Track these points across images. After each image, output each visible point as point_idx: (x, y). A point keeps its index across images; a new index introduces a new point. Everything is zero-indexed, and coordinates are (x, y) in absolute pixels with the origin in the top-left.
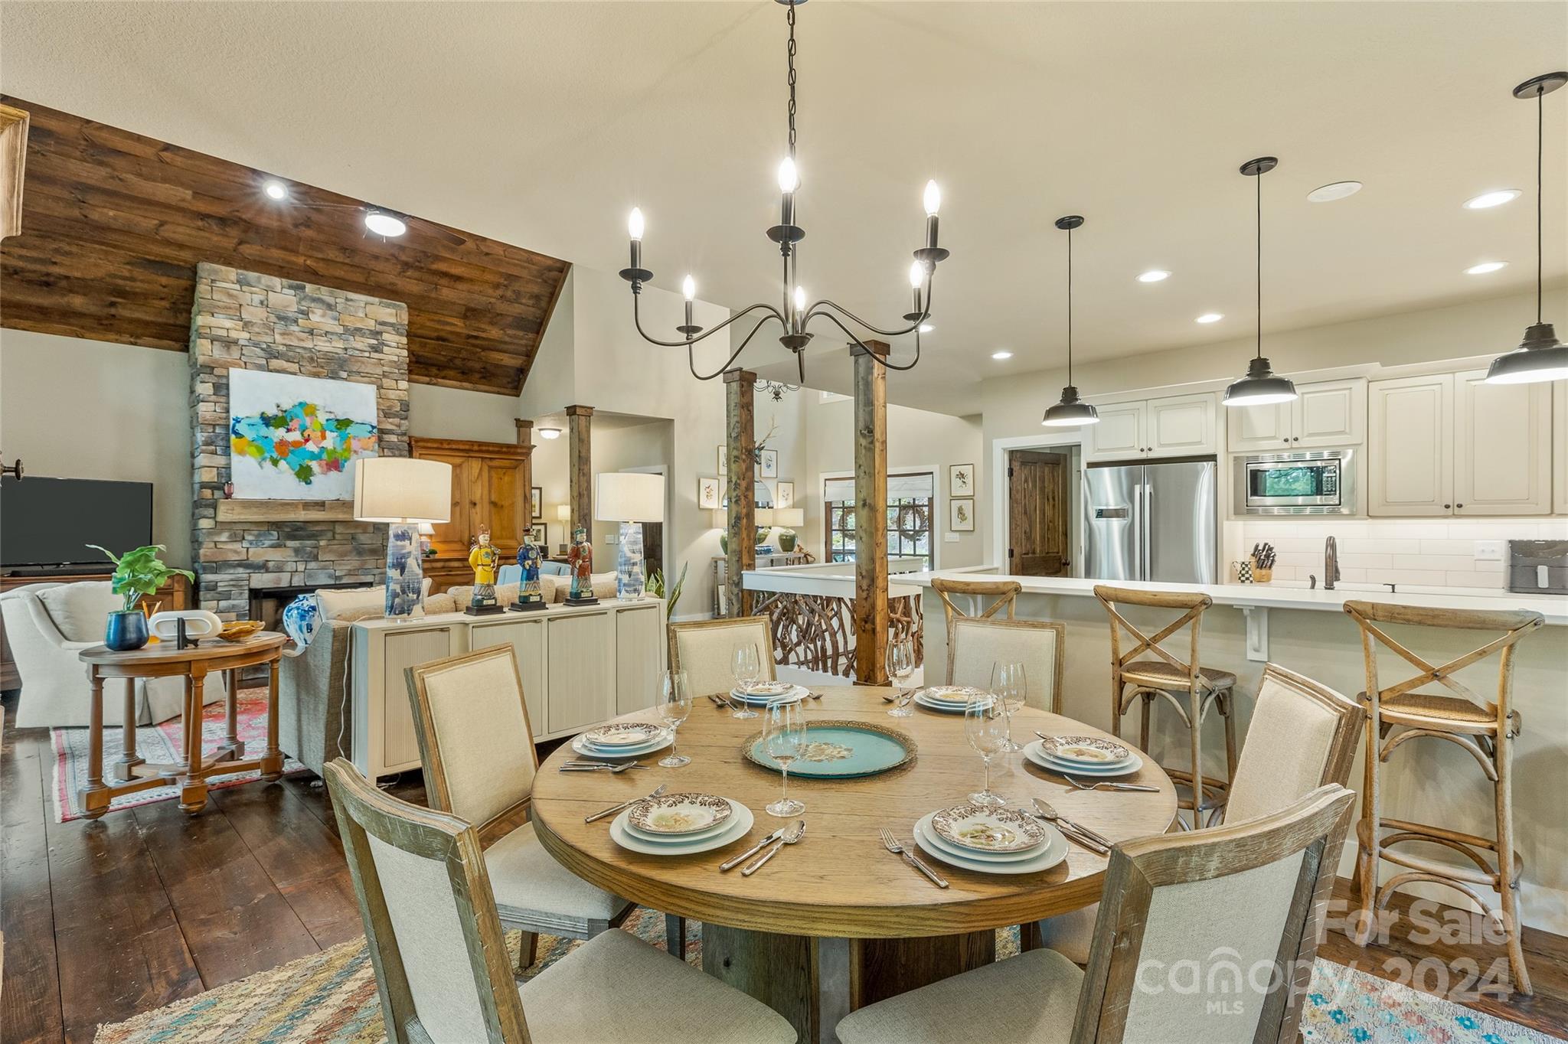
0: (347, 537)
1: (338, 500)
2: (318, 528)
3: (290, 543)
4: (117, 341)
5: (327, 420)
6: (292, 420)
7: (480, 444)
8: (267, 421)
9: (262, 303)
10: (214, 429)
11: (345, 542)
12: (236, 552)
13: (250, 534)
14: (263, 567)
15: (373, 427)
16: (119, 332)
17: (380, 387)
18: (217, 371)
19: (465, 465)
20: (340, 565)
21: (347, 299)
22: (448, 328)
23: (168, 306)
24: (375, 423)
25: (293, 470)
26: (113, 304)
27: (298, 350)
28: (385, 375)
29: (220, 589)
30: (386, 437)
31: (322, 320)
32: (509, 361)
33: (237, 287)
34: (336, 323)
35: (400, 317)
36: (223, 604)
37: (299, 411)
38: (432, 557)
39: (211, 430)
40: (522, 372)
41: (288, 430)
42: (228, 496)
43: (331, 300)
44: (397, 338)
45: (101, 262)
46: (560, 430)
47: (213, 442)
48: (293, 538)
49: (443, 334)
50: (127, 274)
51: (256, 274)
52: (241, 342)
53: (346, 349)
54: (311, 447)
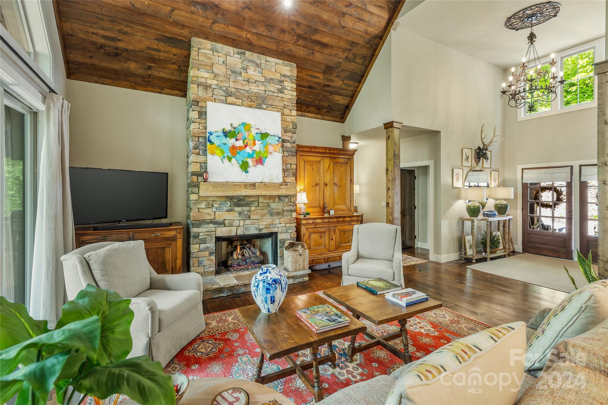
0: (265, 205)
1: (262, 182)
2: (251, 199)
3: (237, 209)
4: (152, 91)
5: (256, 134)
6: (238, 133)
7: (330, 149)
8: (226, 134)
9: (224, 62)
10: (199, 139)
11: (264, 208)
12: (209, 215)
13: (216, 203)
14: (222, 224)
15: (280, 138)
16: (153, 86)
17: (283, 114)
18: (200, 104)
19: (322, 162)
20: (261, 221)
21: (266, 61)
22: (315, 80)
23: (176, 68)
24: (280, 136)
25: (239, 164)
26: (150, 68)
27: (241, 91)
28: (284, 107)
29: (200, 237)
30: (286, 144)
31: (254, 73)
32: (342, 100)
33: (211, 52)
34: (261, 75)
35: (293, 72)
36: (202, 246)
37: (242, 128)
38: (307, 216)
39: (197, 140)
40: (347, 108)
41: (237, 140)
42: (205, 180)
43: (258, 61)
44: (291, 85)
45: (142, 38)
46: (357, 143)
47: (198, 147)
48: (238, 205)
49: (312, 84)
50: (156, 47)
51: (221, 45)
52: (213, 86)
53: (265, 91)
54: (248, 150)
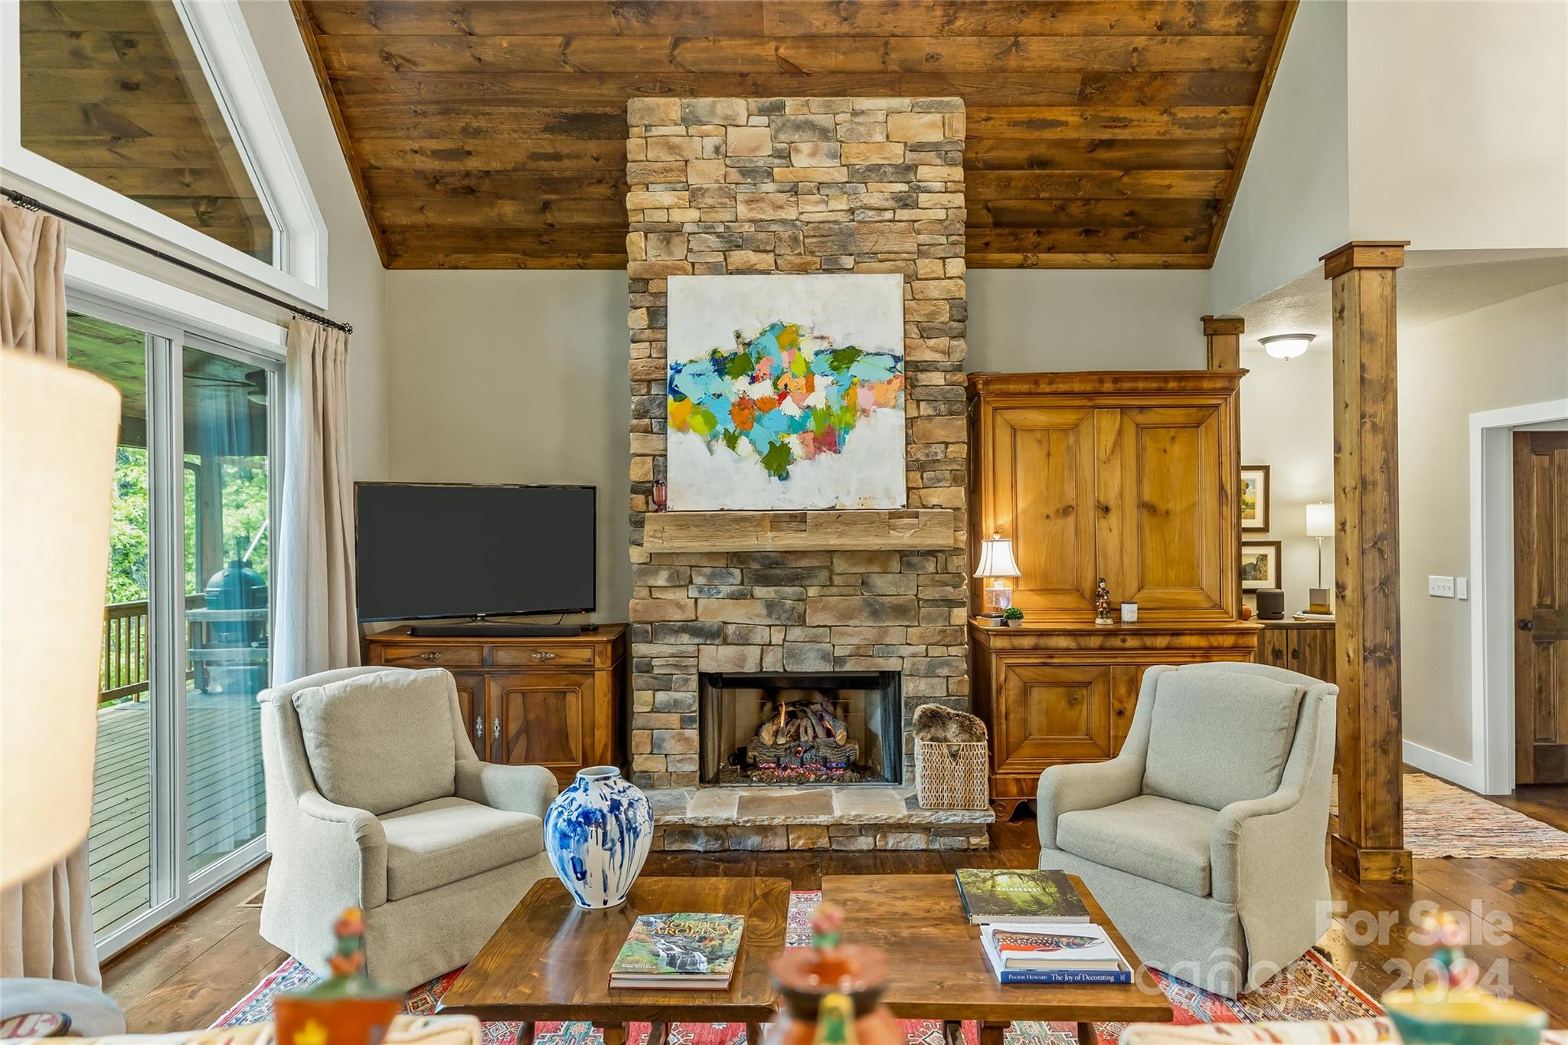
0: (852, 580)
1: (833, 508)
2: (805, 563)
3: (760, 591)
4: (562, 267)
5: (817, 354)
6: (759, 359)
7: (1117, 377)
8: (721, 365)
9: (717, 150)
10: (649, 389)
11: (851, 591)
12: (679, 606)
13: (700, 574)
14: (717, 635)
15: (897, 359)
16: (564, 253)
17: (909, 279)
18: (653, 287)
19: (1085, 427)
20: (842, 634)
21: (855, 113)
22: (1050, 134)
23: (609, 192)
24: (900, 351)
25: (759, 453)
26: (546, 206)
27: (773, 227)
28: (922, 252)
29: (656, 672)
30: (924, 378)
31: (813, 162)
32: (1185, 186)
33: (682, 130)
34: (836, 163)
35: (951, 127)
36: (661, 696)
37: (770, 342)
38: (1013, 624)
39: (644, 391)
40: (1217, 207)
41: (754, 380)
42: (661, 506)
43: (825, 121)
44: (944, 172)
45: (515, 135)
46: (1310, 337)
47: (647, 412)
48: (765, 581)
49: (1042, 151)
50: (549, 150)
51: (709, 100)
52: (688, 228)
53: (852, 211)
54: (789, 407)
